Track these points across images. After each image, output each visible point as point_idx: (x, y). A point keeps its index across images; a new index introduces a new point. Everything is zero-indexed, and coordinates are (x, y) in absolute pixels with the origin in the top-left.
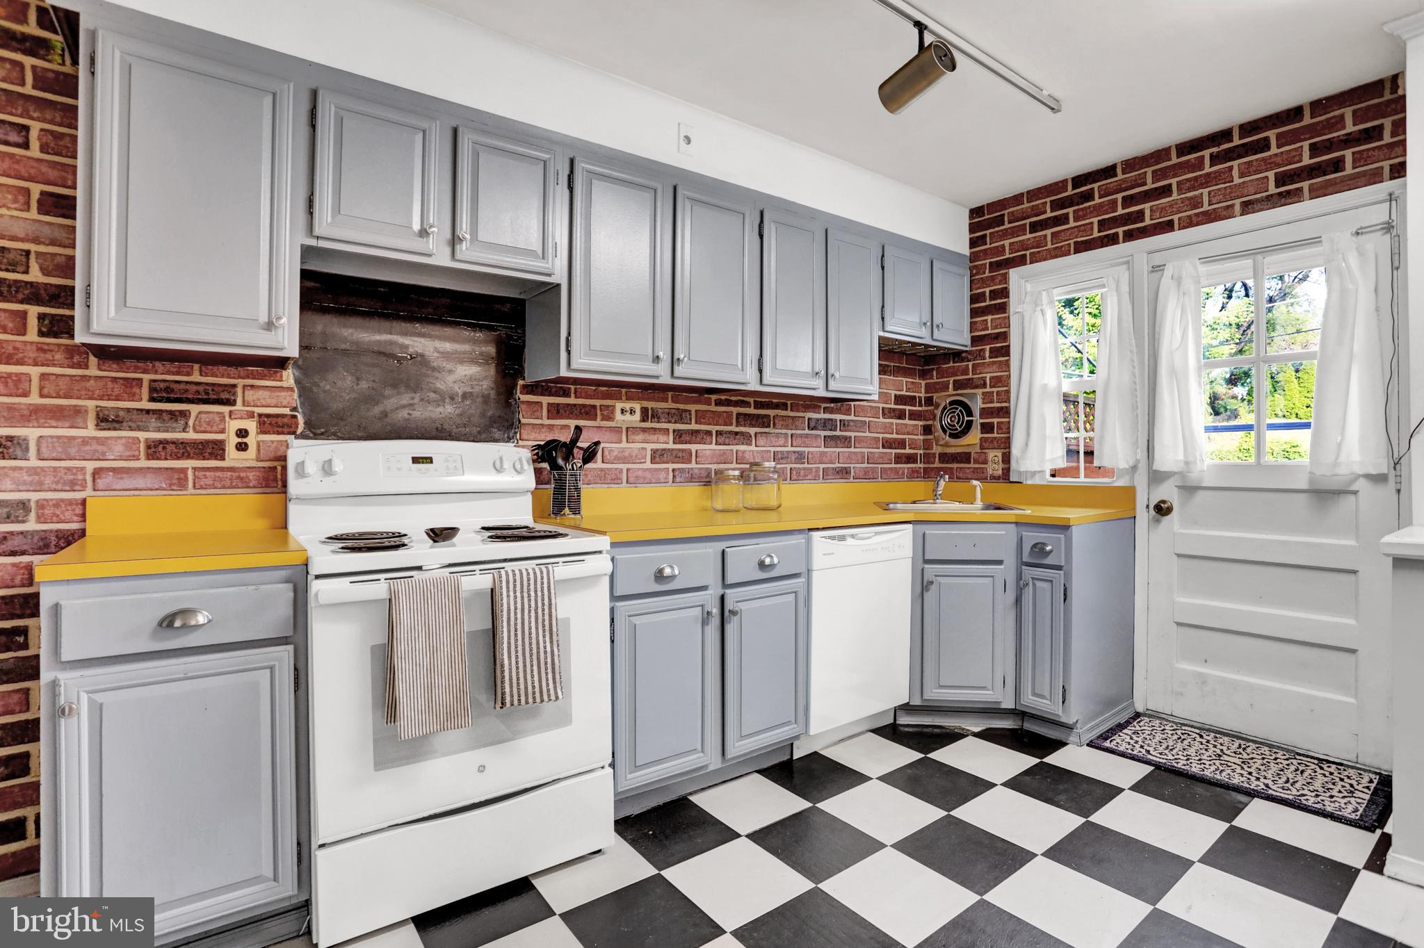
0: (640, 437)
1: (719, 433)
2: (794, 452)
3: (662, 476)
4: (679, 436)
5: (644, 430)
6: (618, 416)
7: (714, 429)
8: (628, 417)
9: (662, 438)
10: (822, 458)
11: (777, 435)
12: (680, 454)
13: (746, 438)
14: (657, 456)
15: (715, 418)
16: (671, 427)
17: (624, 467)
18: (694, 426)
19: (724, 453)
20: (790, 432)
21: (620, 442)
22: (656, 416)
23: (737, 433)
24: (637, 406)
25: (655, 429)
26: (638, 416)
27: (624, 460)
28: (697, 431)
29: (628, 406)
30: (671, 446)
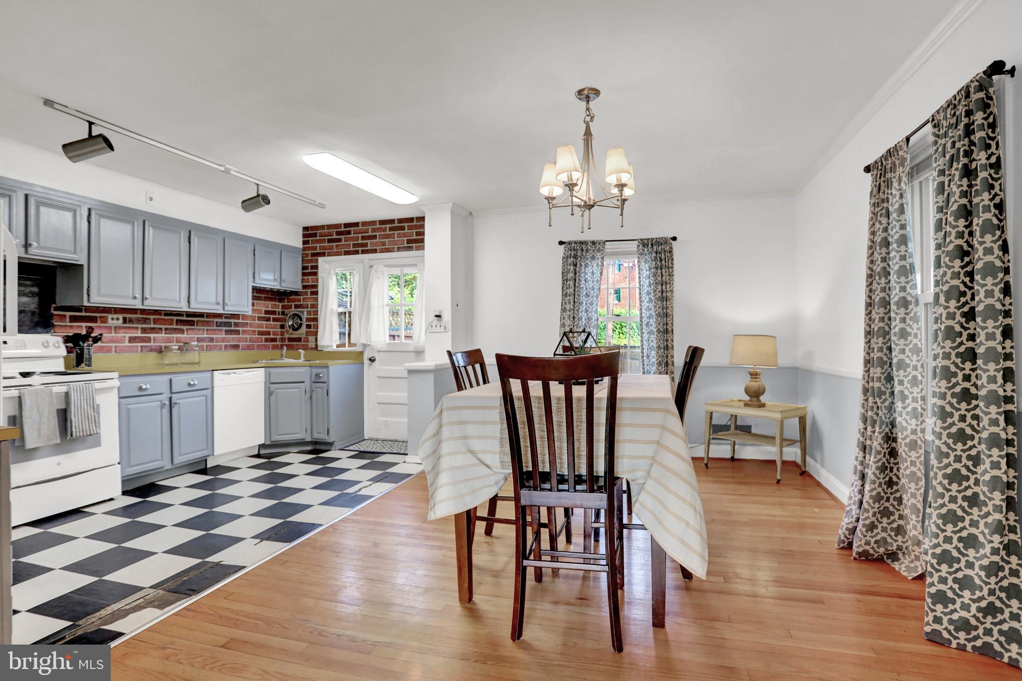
0: (123, 331)
1: (166, 329)
2: (208, 338)
3: (135, 349)
4: (144, 330)
5: (124, 328)
6: (110, 321)
7: (163, 327)
8: (115, 322)
9: (136, 331)
10: (223, 340)
11: (199, 330)
12: (145, 339)
13: (182, 331)
14: (131, 340)
15: (164, 322)
16: (140, 326)
17: (113, 345)
18: (152, 326)
19: (169, 338)
20: (206, 328)
21: (111, 333)
22: (131, 321)
23: (176, 329)
24: (121, 316)
25: (130, 327)
26: (121, 321)
27: (113, 342)
28: (154, 328)
29: (115, 316)
30: (140, 335)
